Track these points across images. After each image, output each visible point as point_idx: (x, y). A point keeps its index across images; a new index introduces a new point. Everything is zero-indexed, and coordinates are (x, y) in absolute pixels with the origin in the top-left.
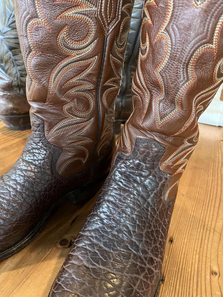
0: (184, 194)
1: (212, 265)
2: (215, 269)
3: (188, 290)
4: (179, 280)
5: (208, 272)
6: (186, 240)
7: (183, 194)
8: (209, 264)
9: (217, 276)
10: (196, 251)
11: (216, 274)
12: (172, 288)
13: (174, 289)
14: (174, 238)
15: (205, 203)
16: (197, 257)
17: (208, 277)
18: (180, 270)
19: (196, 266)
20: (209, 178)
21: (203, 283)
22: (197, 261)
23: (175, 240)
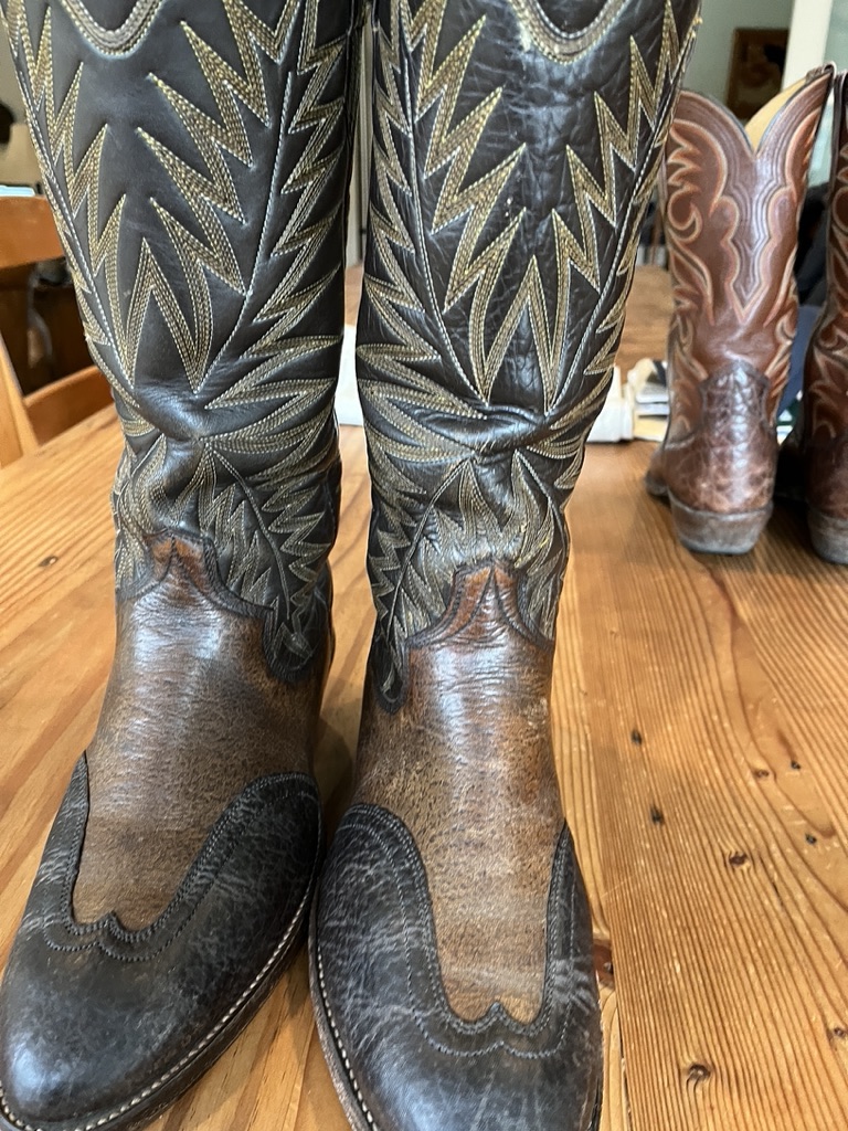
0: (615, 630)
1: (749, 759)
2: (761, 765)
3: (723, 819)
4: (693, 808)
5: (748, 775)
6: (670, 728)
7: (612, 633)
8: (743, 759)
9: (771, 776)
10: (703, 743)
11: (766, 774)
12: (687, 827)
13: (692, 825)
14: (640, 729)
15: (674, 639)
16: (710, 753)
17: (752, 783)
18: (687, 789)
19: (717, 771)
20: (657, 579)
21: (748, 799)
22: (713, 761)
23: (646, 735)
